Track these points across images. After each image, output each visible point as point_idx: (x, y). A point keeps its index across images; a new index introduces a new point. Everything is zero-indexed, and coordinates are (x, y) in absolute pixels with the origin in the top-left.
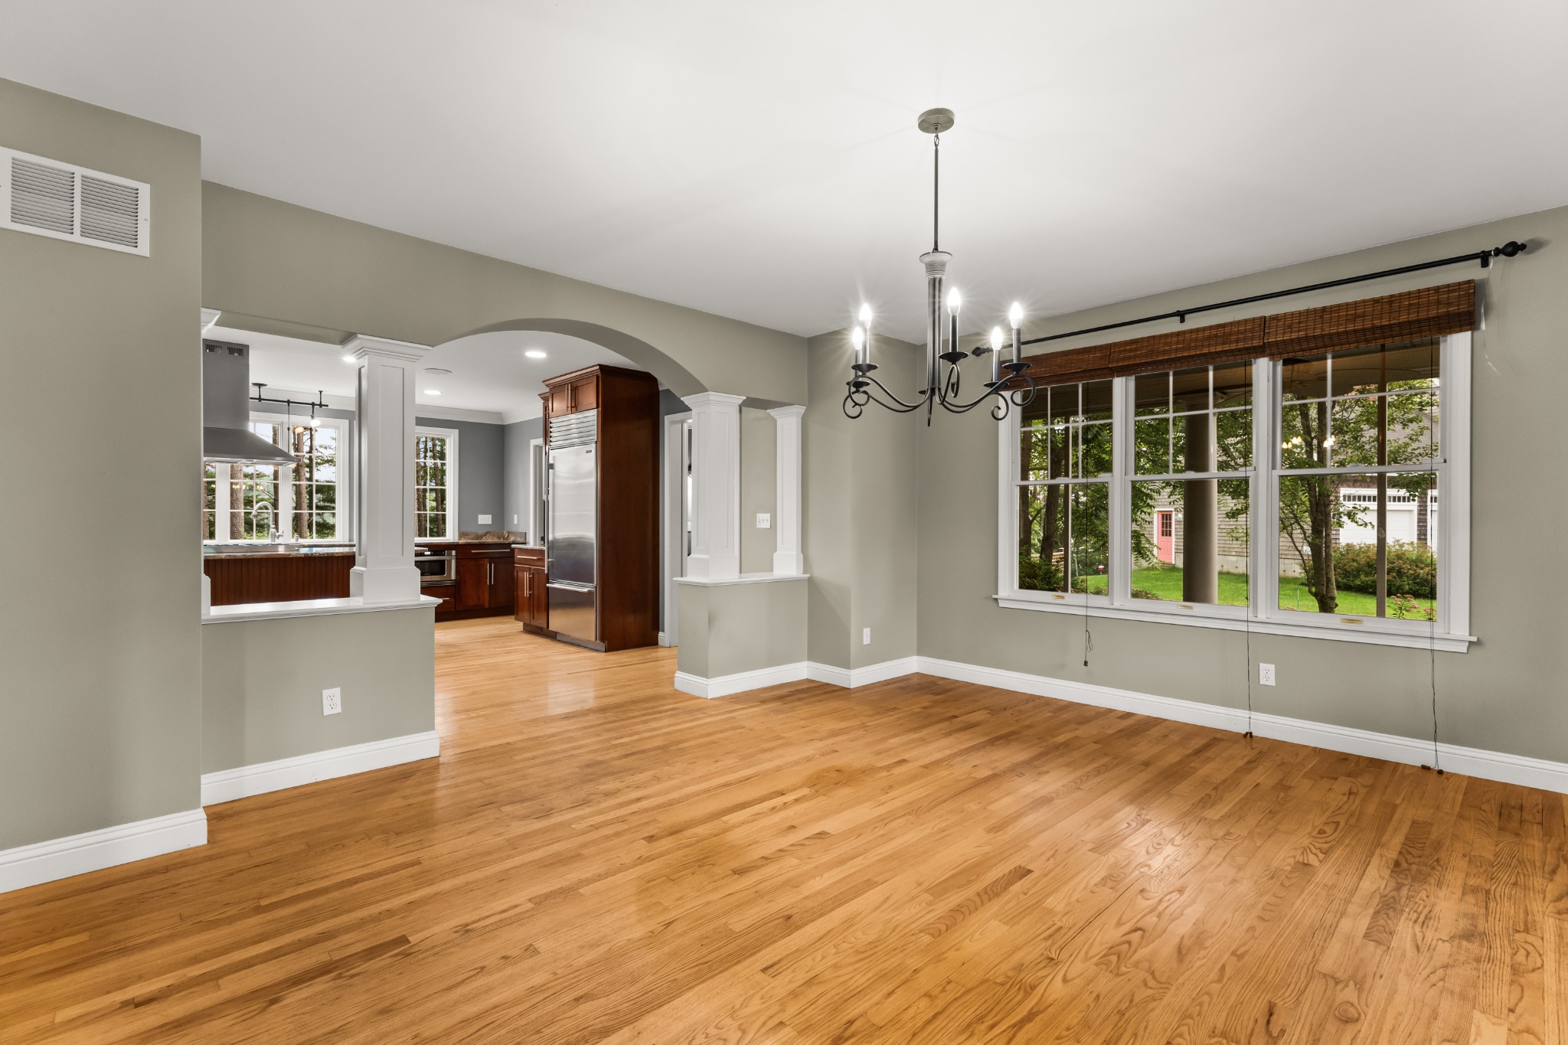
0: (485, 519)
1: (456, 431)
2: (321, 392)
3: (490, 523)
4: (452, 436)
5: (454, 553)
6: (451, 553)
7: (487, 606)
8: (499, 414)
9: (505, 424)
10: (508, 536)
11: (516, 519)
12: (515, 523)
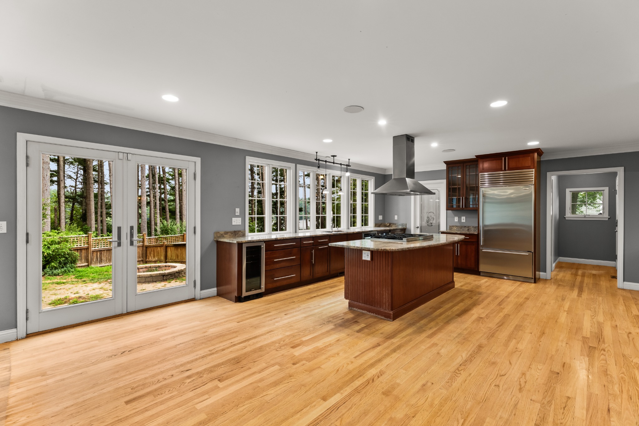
0: (381, 218)
1: (374, 178)
4: (372, 179)
9: (386, 174)
10: (389, 225)
11: (396, 217)
12: (395, 219)
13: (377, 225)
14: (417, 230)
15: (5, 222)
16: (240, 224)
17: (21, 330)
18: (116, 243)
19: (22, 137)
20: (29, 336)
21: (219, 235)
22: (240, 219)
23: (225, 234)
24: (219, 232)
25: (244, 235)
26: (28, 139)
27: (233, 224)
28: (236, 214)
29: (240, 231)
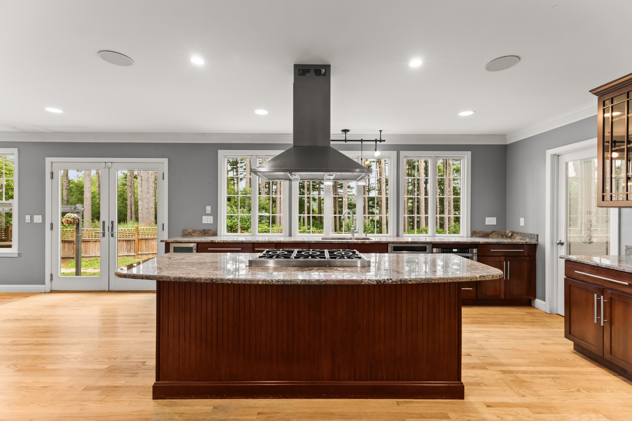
0: (491, 221)
1: (469, 153)
2: (381, 131)
3: (495, 224)
4: (466, 156)
5: (475, 251)
6: (473, 251)
7: (502, 297)
8: (503, 136)
9: (507, 143)
10: (512, 235)
11: (522, 222)
12: (521, 225)
13: (474, 234)
14: (561, 249)
15: (41, 216)
16: (212, 222)
17: (47, 286)
18: (102, 234)
19: (48, 160)
20: (52, 292)
21: (186, 233)
22: (212, 217)
23: (193, 232)
24: (186, 230)
25: (215, 234)
26: (52, 161)
27: (204, 222)
28: (207, 212)
29: (211, 230)
